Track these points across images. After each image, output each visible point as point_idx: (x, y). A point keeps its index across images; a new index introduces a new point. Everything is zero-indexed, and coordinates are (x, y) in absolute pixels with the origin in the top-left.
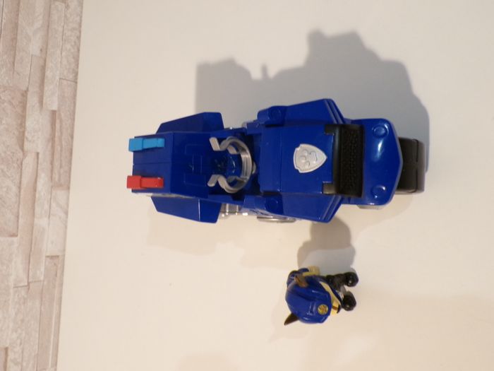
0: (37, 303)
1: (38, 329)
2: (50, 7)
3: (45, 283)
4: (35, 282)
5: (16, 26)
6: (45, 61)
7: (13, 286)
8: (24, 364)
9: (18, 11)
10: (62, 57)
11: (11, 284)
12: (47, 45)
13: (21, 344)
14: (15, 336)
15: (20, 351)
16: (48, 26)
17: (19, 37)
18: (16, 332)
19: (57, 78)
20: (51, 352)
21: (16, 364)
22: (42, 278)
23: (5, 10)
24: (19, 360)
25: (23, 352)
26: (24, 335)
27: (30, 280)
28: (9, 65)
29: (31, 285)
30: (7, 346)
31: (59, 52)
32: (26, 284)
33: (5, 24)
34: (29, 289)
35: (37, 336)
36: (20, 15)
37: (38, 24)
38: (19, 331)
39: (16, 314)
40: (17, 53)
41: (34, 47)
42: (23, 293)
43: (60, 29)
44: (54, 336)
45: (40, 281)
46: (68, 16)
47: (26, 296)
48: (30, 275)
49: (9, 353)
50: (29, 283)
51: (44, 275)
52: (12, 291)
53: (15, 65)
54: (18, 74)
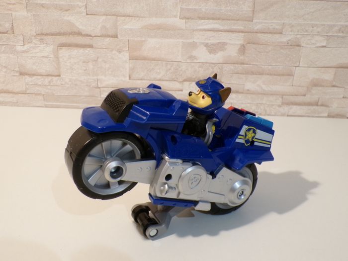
0: (87, 94)
1: (70, 94)
2: (277, 95)
3: (99, 98)
5: (261, 74)
6: (242, 93)
7: (98, 78)
8: (49, 87)
9: (271, 75)
10: (246, 104)
11: (99, 77)
12: (252, 94)
13: (62, 84)
14: (67, 80)
15: (57, 84)
16: (264, 94)
17: (254, 76)
18: (70, 81)
20: (54, 103)
21: (49, 82)
23: (270, 67)
24: (52, 84)
25: (57, 86)
26: (67, 86)
27: (101, 89)
28: (236, 71)
30: (62, 76)
31: (249, 101)
32: (99, 86)
33: (261, 67)
34: (96, 88)
36: (268, 76)
37: (264, 87)
38: (70, 83)
39: (80, 81)
40: (244, 75)
41: (249, 86)
42: (94, 85)
43: (264, 102)
44: (65, 105)
45: (101, 95)
46: (274, 107)
47: (91, 86)
48: (105, 89)
49: (57, 78)
50: (100, 88)
52: (95, 77)
53: (237, 75)
54: (231, 76)
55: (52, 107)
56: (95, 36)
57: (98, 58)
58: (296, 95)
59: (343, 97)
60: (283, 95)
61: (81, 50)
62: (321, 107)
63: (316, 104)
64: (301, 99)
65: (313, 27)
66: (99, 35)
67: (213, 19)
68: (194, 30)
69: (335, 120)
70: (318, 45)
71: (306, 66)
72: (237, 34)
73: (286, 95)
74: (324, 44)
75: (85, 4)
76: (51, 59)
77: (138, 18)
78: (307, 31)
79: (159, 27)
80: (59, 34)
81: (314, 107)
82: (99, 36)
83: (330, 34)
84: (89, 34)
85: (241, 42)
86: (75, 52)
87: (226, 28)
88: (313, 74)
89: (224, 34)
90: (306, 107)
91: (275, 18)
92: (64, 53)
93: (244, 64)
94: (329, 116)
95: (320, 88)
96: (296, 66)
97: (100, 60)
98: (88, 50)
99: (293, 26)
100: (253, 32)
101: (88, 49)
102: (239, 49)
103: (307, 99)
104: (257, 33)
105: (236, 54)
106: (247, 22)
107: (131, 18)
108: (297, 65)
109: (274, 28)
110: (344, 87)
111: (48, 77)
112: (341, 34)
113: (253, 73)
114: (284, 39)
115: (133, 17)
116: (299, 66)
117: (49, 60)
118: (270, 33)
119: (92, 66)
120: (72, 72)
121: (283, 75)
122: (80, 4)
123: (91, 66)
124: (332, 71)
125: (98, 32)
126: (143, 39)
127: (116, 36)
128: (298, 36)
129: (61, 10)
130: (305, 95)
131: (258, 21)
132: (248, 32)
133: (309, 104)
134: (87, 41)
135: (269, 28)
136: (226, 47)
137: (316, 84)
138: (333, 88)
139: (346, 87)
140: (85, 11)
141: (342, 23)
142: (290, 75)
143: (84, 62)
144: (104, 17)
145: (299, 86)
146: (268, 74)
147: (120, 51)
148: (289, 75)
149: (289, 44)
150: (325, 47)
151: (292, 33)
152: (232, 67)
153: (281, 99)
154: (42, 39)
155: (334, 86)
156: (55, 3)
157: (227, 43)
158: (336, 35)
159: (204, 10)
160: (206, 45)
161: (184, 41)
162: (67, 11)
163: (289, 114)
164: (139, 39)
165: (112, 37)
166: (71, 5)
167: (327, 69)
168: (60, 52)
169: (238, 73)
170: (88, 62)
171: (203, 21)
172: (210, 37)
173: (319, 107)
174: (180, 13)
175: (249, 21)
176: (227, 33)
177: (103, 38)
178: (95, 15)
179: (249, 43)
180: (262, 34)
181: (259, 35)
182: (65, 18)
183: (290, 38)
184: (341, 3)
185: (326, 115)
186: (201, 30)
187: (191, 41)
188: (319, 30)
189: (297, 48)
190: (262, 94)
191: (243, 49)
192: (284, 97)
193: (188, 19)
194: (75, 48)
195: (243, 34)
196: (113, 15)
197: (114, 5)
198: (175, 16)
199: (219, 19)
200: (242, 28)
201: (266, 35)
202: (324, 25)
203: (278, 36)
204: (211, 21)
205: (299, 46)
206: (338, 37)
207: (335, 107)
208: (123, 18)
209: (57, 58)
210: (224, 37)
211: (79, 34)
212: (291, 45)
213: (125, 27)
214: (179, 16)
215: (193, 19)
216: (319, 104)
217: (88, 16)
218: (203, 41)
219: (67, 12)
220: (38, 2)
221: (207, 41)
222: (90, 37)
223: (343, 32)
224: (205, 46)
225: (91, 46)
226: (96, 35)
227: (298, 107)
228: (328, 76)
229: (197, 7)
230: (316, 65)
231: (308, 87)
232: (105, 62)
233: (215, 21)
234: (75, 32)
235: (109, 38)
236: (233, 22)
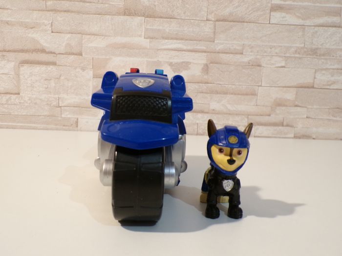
0: (46, 113)
1: (29, 114)
2: (242, 115)
3: (60, 118)
4: (61, 111)
5: (226, 93)
6: (207, 113)
7: (60, 97)
8: (6, 106)
9: (235, 94)
11: (61, 95)
12: (218, 114)
13: (20, 103)
14: (26, 99)
15: (15, 103)
16: (230, 114)
17: (219, 95)
18: (29, 100)
19: (198, 122)
20: (10, 124)
21: (7, 101)
22: (63, 116)
23: (233, 87)
24: (9, 103)
25: (15, 104)
26: (26, 104)
28: (200, 90)
29: (59, 109)
30: (21, 94)
32: (60, 105)
33: (225, 86)
34: (57, 107)
35: (23, 114)
36: (232, 96)
37: (229, 107)
38: (29, 102)
39: (41, 99)
40: (209, 95)
41: (214, 105)
42: (55, 103)
44: (22, 126)
45: (61, 115)
47: (52, 105)
48: (65, 108)
49: (16, 95)
50: (61, 107)
51: (65, 117)
52: (57, 96)
53: (202, 94)
54: (196, 96)
55: (7, 128)
56: (59, 54)
57: (60, 77)
58: (261, 115)
59: (307, 117)
60: (249, 115)
61: (43, 68)
62: (287, 128)
63: (282, 124)
64: (266, 119)
65: (271, 49)
66: (63, 53)
67: (177, 39)
68: (158, 50)
69: (301, 140)
70: (277, 65)
71: (268, 85)
72: (200, 54)
73: (250, 115)
74: (283, 64)
75: (51, 22)
76: (11, 76)
77: (103, 37)
78: (265, 52)
79: (124, 46)
80: (22, 51)
81: (280, 128)
83: (288, 55)
84: (53, 51)
85: (204, 62)
86: (37, 69)
87: (189, 48)
88: (276, 94)
89: (187, 53)
90: (272, 127)
91: (235, 39)
92: (26, 70)
93: (208, 83)
94: (295, 137)
95: (284, 108)
96: (258, 86)
97: (62, 78)
98: (50, 68)
99: (252, 47)
100: (215, 53)
101: (51, 67)
102: (203, 69)
103: (273, 118)
104: (218, 53)
105: (200, 74)
106: (209, 43)
107: (96, 36)
108: (260, 85)
109: (235, 49)
110: (306, 107)
111: (5, 95)
112: (297, 55)
113: (217, 93)
114: (246, 59)
115: (98, 35)
116: (261, 86)
117: (9, 77)
118: (231, 53)
119: (54, 84)
120: (31, 90)
121: (247, 94)
122: (46, 22)
123: (53, 84)
124: (294, 91)
125: (62, 49)
126: (108, 57)
127: (81, 54)
128: (258, 57)
129: (26, 27)
130: (269, 115)
131: (220, 42)
132: (211, 52)
133: (275, 124)
134: (51, 58)
135: (230, 49)
136: (190, 66)
137: (279, 104)
138: (296, 108)
139: (308, 107)
140: (51, 29)
141: (298, 45)
142: (254, 94)
143: (46, 80)
144: (69, 35)
145: (263, 106)
146: (232, 94)
147: (83, 69)
148: (252, 94)
149: (251, 64)
150: (284, 67)
151: (252, 54)
152: (196, 86)
153: (246, 119)
154: (4, 56)
155: (296, 106)
156: (21, 20)
157: (190, 63)
158: (293, 55)
159: (167, 30)
161: (150, 60)
162: (32, 28)
163: (256, 135)
164: (104, 57)
165: (76, 54)
166: (37, 22)
167: (288, 89)
168: (22, 69)
169: (203, 93)
170: (50, 80)
171: (166, 41)
172: (174, 57)
173: (285, 127)
174: (145, 33)
175: (211, 41)
176: (190, 52)
177: (67, 56)
178: (60, 33)
179: (211, 63)
180: (224, 54)
181: (221, 55)
182: (30, 35)
183: (250, 58)
184: (293, 26)
185: (292, 136)
186: (165, 49)
187: (155, 60)
188: (277, 51)
189: (258, 68)
190: (227, 114)
191: (206, 69)
192: (249, 116)
193: (152, 38)
194: (37, 65)
195: (205, 54)
196: (78, 33)
197: (80, 23)
198: (140, 36)
199: (182, 39)
200: (205, 48)
201: (228, 55)
202: (281, 46)
203: (239, 56)
204: (175, 41)
205: (259, 66)
206: (295, 58)
207: (300, 127)
208: (88, 36)
209: (18, 75)
210: (187, 57)
211: (43, 51)
212: (252, 65)
213: (90, 45)
214: (143, 35)
215: (157, 39)
216: (285, 123)
217: (53, 34)
218: (168, 60)
219: (32, 30)
220: (4, 19)
221: (171, 61)
222: (54, 55)
223: (299, 53)
224: (170, 65)
225: (54, 64)
226: (61, 52)
227: (265, 128)
228: (290, 96)
229: (161, 28)
230: (277, 84)
231: (272, 108)
232: (68, 80)
233: (179, 41)
234: (38, 50)
235: (73, 56)
236: (195, 42)
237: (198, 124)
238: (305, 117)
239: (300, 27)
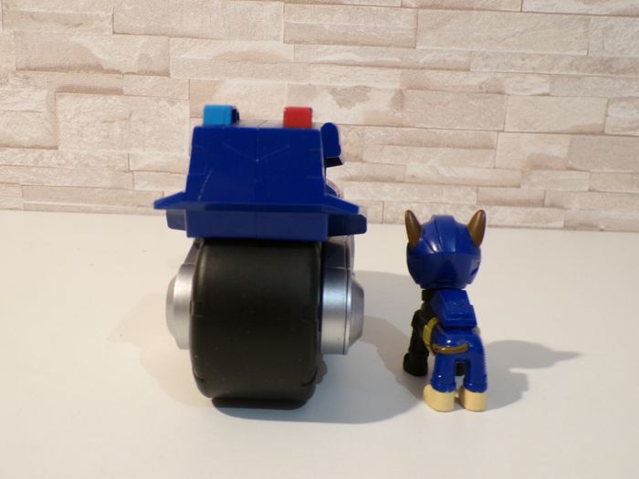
0: (107, 183)
1: (74, 185)
2: (467, 185)
4: (133, 180)
5: (436, 145)
6: (402, 182)
7: (130, 152)
8: (34, 170)
9: (454, 147)
10: (409, 203)
11: (134, 151)
12: (420, 183)
13: (59, 165)
14: (70, 156)
15: (51, 164)
16: (443, 184)
17: (423, 149)
18: (75, 158)
19: (383, 198)
20: (43, 203)
21: (36, 160)
22: (137, 188)
23: (451, 133)
24: (40, 164)
25: (49, 167)
26: (70, 167)
27: (136, 173)
28: (389, 139)
29: (130, 174)
30: (60, 149)
31: (416, 198)
32: (131, 169)
33: (435, 132)
34: (125, 172)
35: (65, 185)
36: (448, 149)
37: (443, 170)
38: (75, 162)
39: (96, 158)
40: (405, 148)
41: (415, 168)
42: (121, 165)
43: (444, 200)
44: (63, 206)
45: (134, 186)
46: (463, 210)
47: (117, 168)
48: (142, 174)
49: (52, 151)
50: (132, 171)
51: (140, 191)
52: (125, 152)
53: (391, 147)
54: (381, 150)
55: (37, 210)
56: (128, 73)
57: (130, 115)
58: (503, 187)
59: (590, 190)
60: (479, 186)
61: (100, 100)
62: (551, 209)
63: (541, 203)
64: (511, 193)
65: (523, 60)
66: (136, 71)
67: (344, 43)
68: (310, 64)
69: (578, 233)
70: (535, 92)
71: (518, 130)
72: (388, 71)
73: (482, 186)
74: (546, 90)
75: (111, 14)
76: (41, 115)
77: (207, 42)
78: (513, 66)
79: (247, 58)
80: (61, 69)
81: (538, 209)
82: (133, 73)
83: (556, 72)
84: (117, 69)
85: (397, 86)
86: (89, 102)
87: (368, 59)
88: (531, 146)
89: (365, 70)
90: (523, 209)
91: (454, 42)
92: (68, 104)
93: (403, 126)
94: (567, 227)
95: (545, 172)
96: (498, 131)
97: (134, 118)
98: (113, 99)
99: (487, 57)
100: (417, 68)
101: (114, 97)
102: (393, 99)
103: (525, 192)
104: (423, 68)
105: (388, 109)
106: (405, 50)
107: (195, 40)
108: (501, 128)
109: (455, 61)
110: (588, 171)
111: (32, 150)
112: (574, 73)
113: (420, 144)
114: (474, 81)
115: (198, 38)
116: (503, 131)
117: (39, 117)
118: (448, 69)
119: (119, 130)
120: (79, 141)
121: (476, 147)
122: (102, 14)
123: (117, 130)
124: (565, 140)
125: (132, 64)
126: (216, 79)
127: (166, 74)
128: (499, 76)
129: (67, 24)
130: (519, 187)
131: (426, 48)
132: (408, 68)
133: (528, 203)
134: (112, 81)
135: (445, 61)
136: (369, 94)
137: (537, 164)
138: (568, 172)
139: (592, 170)
140: (111, 26)
141: (575, 53)
142: (489, 146)
143: (105, 121)
144: (144, 39)
145: (507, 169)
146: (448, 146)
147: (172, 102)
148: (486, 147)
149: (485, 90)
150: (548, 95)
151: (488, 70)
152: (381, 132)
153: (474, 194)
154: (28, 78)
155: (570, 169)
156: (57, 11)
157: (371, 88)
158: (565, 73)
159: (327, 27)
160: (333, 91)
161: (294, 83)
162: (76, 26)
163: (492, 223)
164: (209, 78)
165: (159, 75)
166: (86, 15)
167: (554, 136)
168: (60, 101)
169: (392, 144)
170: (113, 122)
171: (326, 47)
172: (340, 77)
173: (547, 209)
174: (285, 31)
175: (409, 48)
176: (370, 69)
177: (141, 77)
178: (128, 34)
179: (411, 88)
180: (434, 72)
181: (428, 73)
182: (73, 39)
183: (483, 79)
184: (568, 16)
185: (561, 224)
186: (323, 63)
187: (305, 83)
188: (535, 64)
189: (499, 97)
190: (438, 184)
191: (400, 99)
192: (480, 189)
193: (299, 42)
194: (88, 95)
195: (399, 71)
196: (163, 35)
197: (164, 16)
198: (276, 38)
199: (355, 44)
200: (398, 60)
201: (441, 73)
202: (543, 55)
203: (461, 75)
204: (342, 47)
205: (501, 93)
206: (570, 77)
207: (576, 208)
208: (180, 40)
209: (54, 112)
210: (364, 77)
211: (98, 68)
212: (487, 92)
213: (185, 56)
214: (282, 37)
215: (307, 43)
216: (547, 202)
217: (115, 36)
218: (328, 84)
219: (78, 28)
220: (26, 10)
221: (334, 84)
222: (115, 75)
223: (577, 69)
224: (331, 93)
225: (119, 92)
227: (509, 210)
228: (558, 149)
229: (315, 23)
230: (535, 128)
231: (523, 172)
232: (144, 122)
233: (348, 48)
234: (90, 66)
235: (152, 77)
236: (379, 48)
237: (383, 202)
238: (587, 189)
239: (579, 17)
